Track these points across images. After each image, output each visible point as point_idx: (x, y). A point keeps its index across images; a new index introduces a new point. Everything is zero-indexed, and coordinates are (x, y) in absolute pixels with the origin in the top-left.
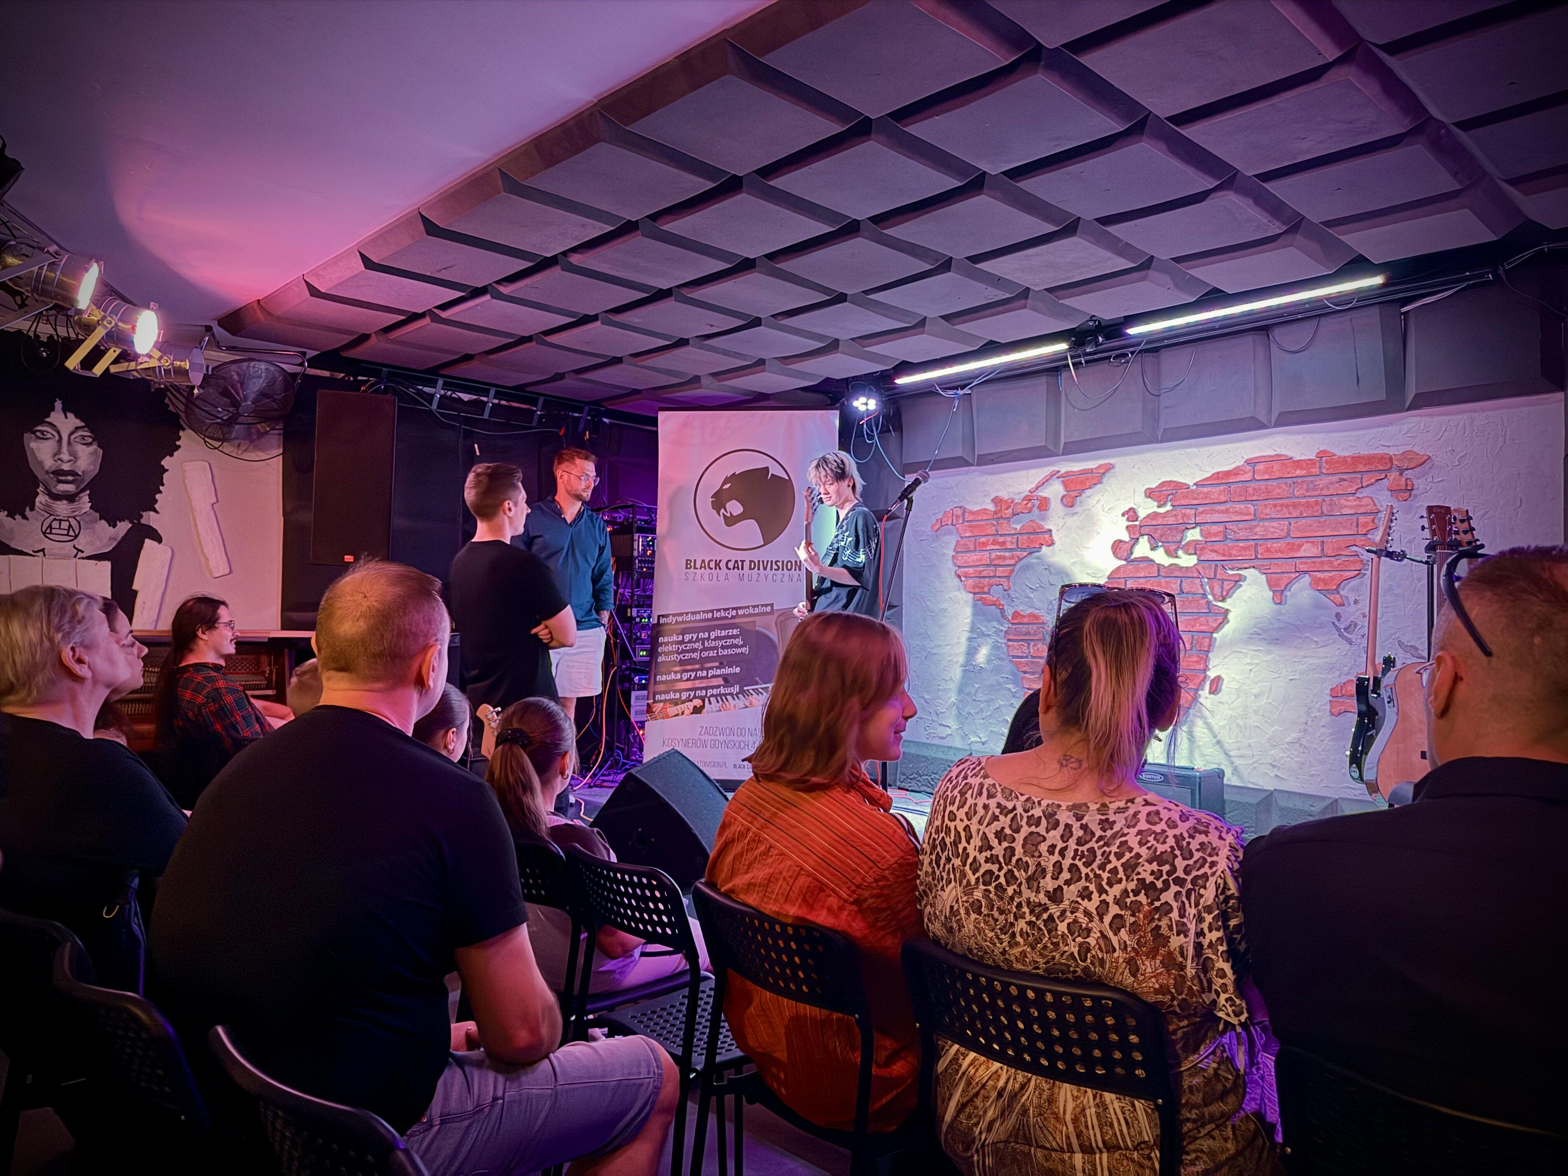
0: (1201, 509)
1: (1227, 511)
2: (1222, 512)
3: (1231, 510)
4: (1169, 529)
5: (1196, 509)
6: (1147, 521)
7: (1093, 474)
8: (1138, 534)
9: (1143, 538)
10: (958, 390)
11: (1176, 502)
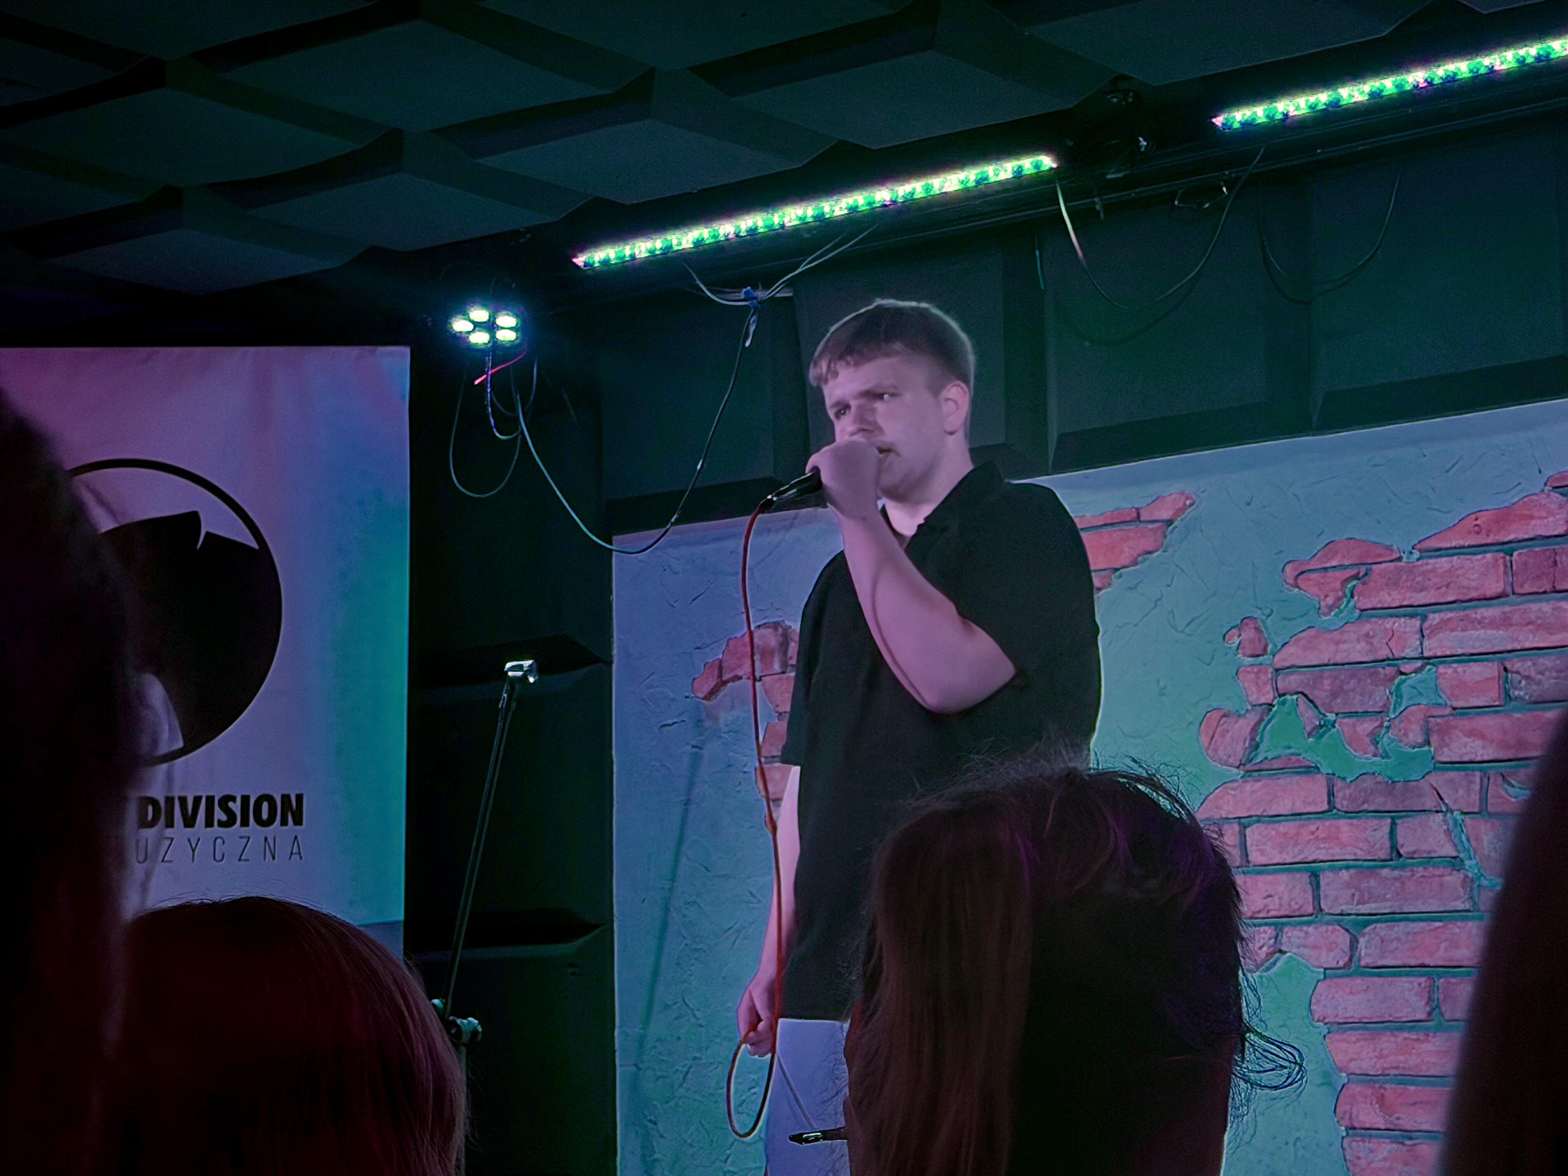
0: (1435, 618)
1: (1505, 622)
2: (1493, 624)
3: (1516, 618)
4: (1353, 676)
5: (1424, 618)
6: (1292, 654)
7: (1141, 525)
8: (1271, 693)
9: (1283, 703)
10: (755, 287)
11: (1366, 600)
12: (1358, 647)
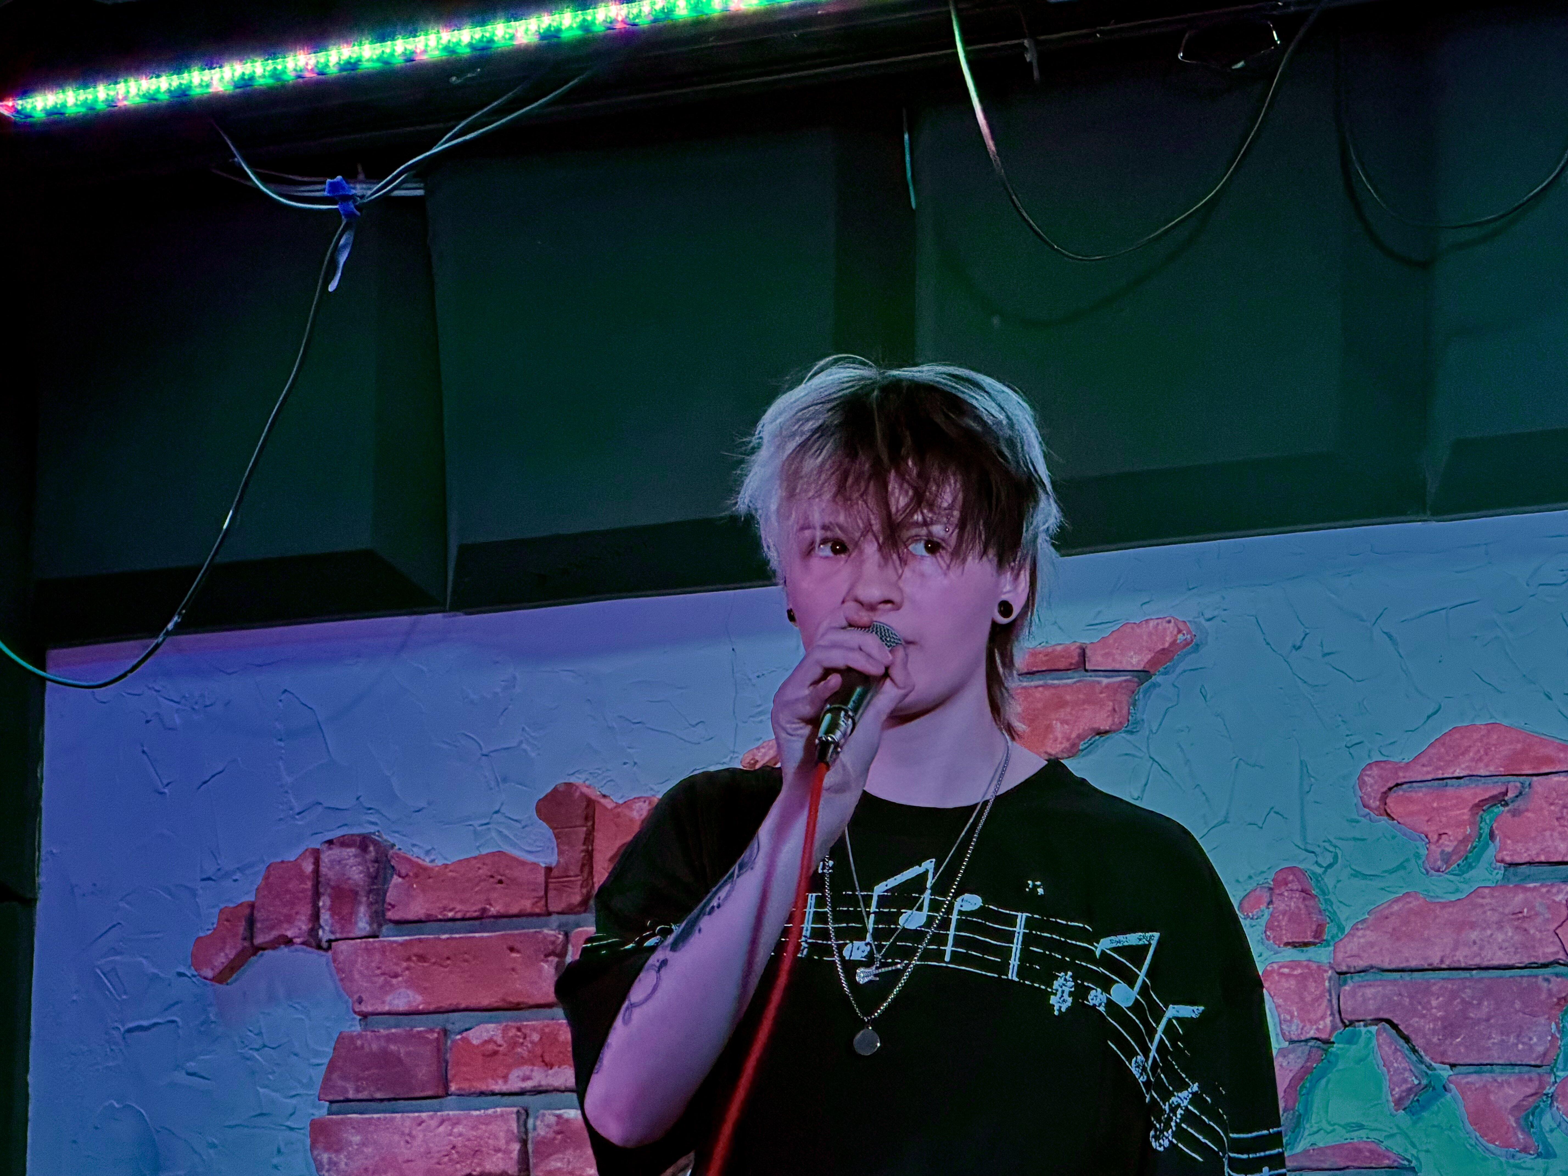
4: (1488, 993)
6: (1372, 945)
7: (1090, 678)
8: (1328, 1020)
9: (1351, 1041)
10: (351, 176)
11: (1519, 847)
12: (1500, 937)
